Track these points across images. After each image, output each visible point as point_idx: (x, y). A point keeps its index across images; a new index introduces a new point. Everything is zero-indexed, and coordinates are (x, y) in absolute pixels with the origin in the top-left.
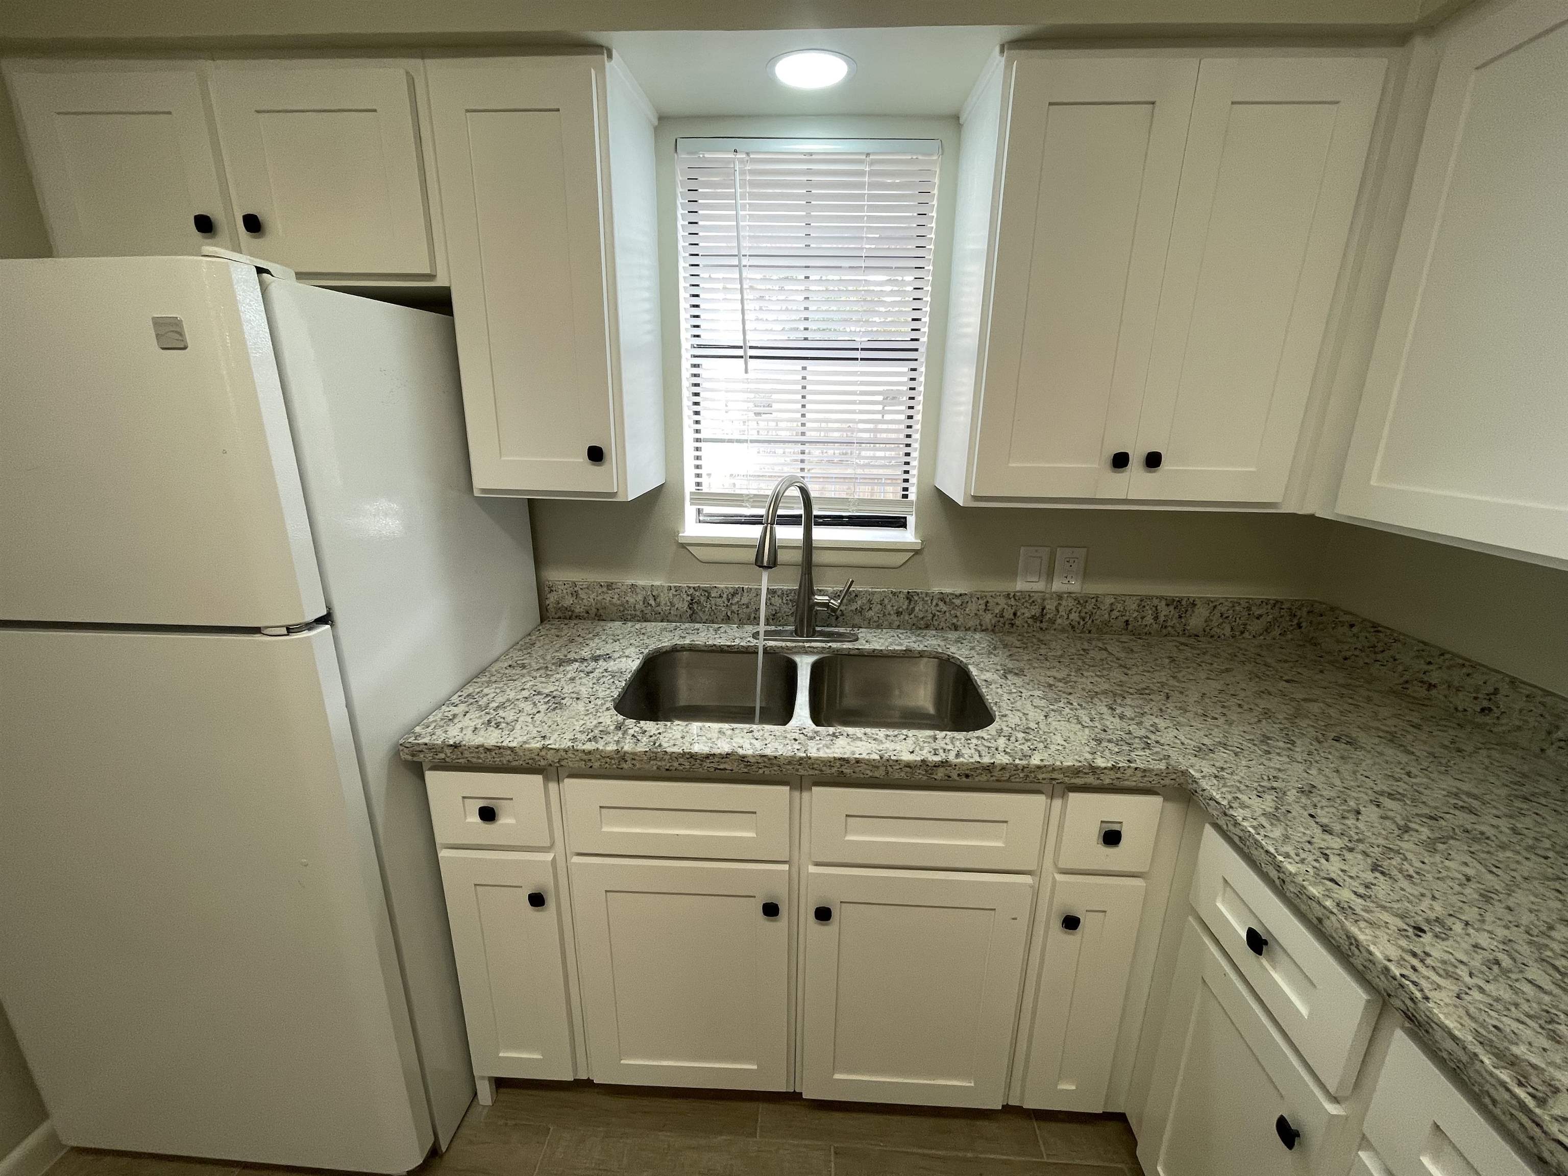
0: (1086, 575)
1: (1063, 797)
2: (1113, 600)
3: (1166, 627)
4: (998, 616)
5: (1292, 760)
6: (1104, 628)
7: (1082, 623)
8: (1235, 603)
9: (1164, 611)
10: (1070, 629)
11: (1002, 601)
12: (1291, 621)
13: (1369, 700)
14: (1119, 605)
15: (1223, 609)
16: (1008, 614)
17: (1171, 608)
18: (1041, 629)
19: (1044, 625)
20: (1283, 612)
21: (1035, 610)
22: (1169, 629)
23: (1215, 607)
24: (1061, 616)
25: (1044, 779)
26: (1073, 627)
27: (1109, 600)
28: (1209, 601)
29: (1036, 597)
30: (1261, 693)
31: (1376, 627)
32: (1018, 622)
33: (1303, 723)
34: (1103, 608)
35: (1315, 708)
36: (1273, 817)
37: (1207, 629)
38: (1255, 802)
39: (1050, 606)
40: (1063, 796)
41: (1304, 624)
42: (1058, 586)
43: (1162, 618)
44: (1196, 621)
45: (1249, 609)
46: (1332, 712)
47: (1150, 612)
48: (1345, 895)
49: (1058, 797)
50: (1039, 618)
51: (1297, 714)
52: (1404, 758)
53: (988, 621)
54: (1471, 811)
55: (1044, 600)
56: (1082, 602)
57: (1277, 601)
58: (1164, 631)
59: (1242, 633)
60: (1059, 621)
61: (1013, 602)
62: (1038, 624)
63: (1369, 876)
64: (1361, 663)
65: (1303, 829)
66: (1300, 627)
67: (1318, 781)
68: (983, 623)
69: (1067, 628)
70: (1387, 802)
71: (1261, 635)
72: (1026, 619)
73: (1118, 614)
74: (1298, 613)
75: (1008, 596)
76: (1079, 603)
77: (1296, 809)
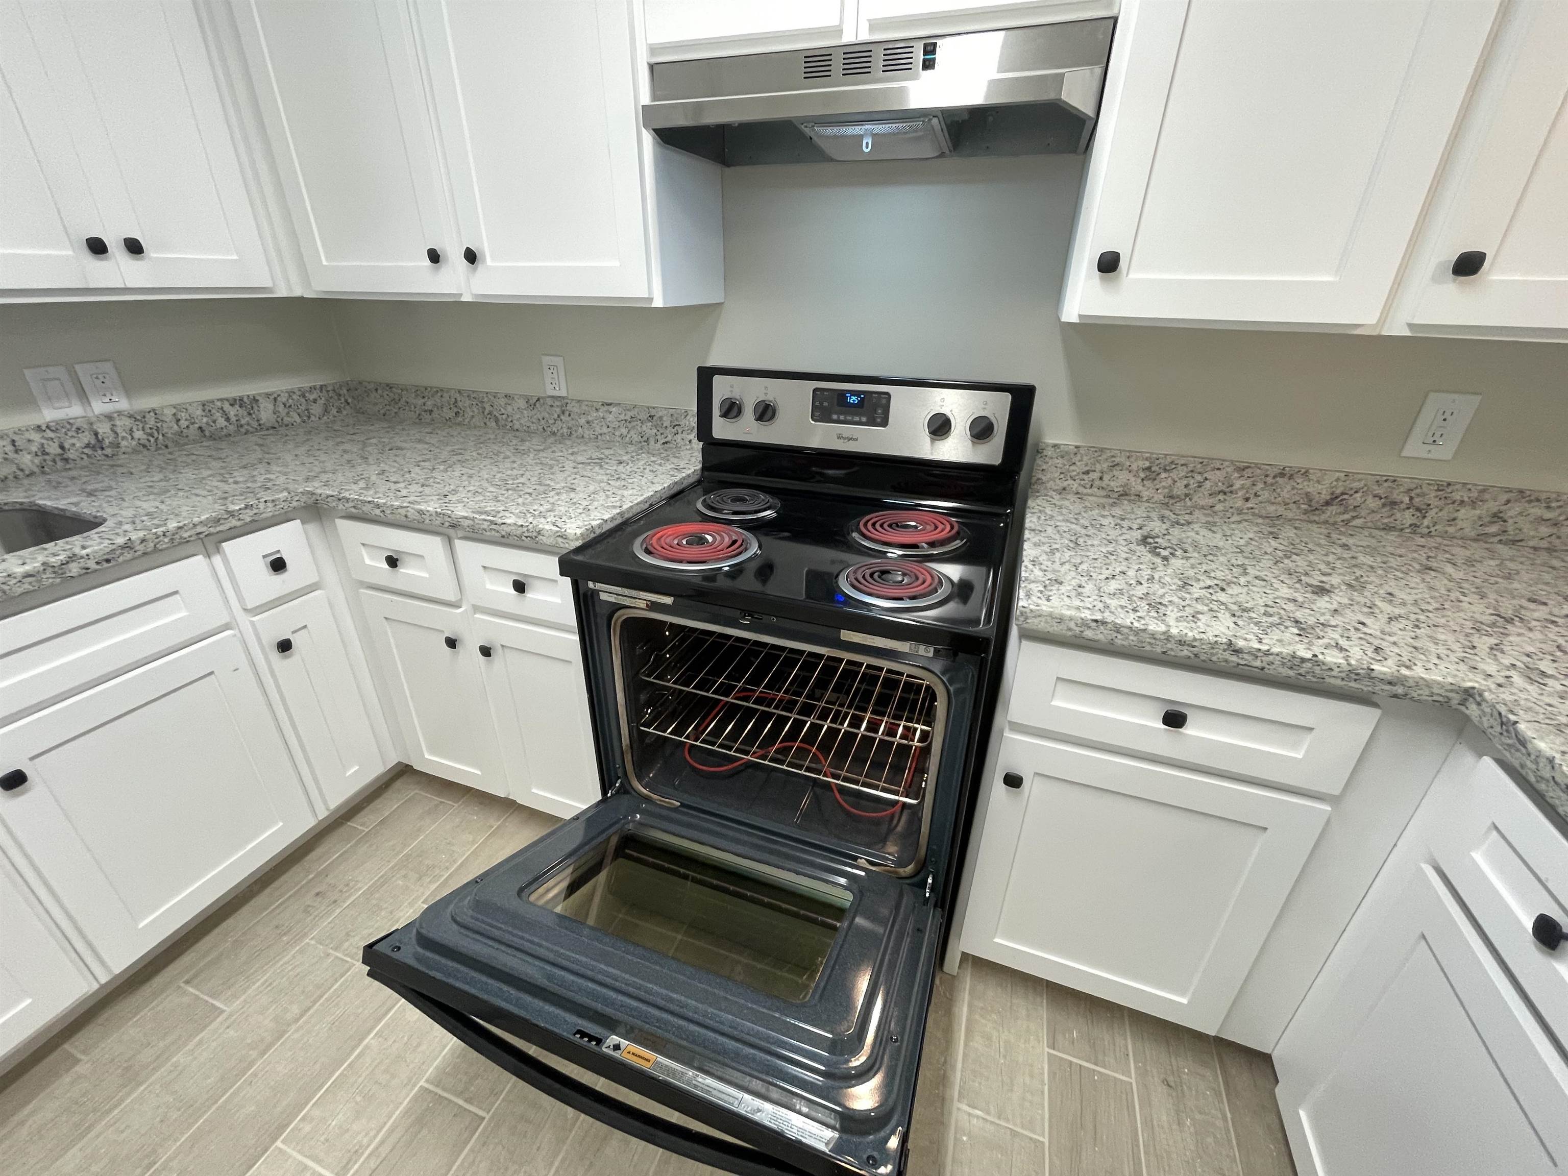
0: (129, 390)
1: (219, 552)
2: (174, 411)
3: (242, 426)
4: (39, 454)
5: (369, 464)
6: (180, 440)
7: (152, 440)
8: (291, 393)
9: (232, 412)
10: (141, 448)
11: (36, 437)
12: (340, 400)
13: (403, 429)
14: (183, 414)
15: (284, 400)
16: (54, 449)
17: (237, 407)
18: (107, 456)
19: (108, 451)
20: (331, 394)
21: (87, 438)
22: (246, 427)
23: (275, 399)
24: (123, 438)
25: (190, 536)
26: (144, 446)
27: (169, 412)
28: (268, 395)
29: (79, 423)
30: (338, 444)
31: (390, 387)
32: (72, 454)
33: (369, 449)
34: (167, 420)
35: (374, 441)
36: (367, 488)
37: (279, 419)
38: (354, 487)
39: (104, 429)
40: (218, 550)
41: (350, 400)
42: (99, 407)
43: (233, 419)
44: (266, 413)
45: (304, 396)
46: (386, 440)
47: (218, 414)
48: (412, 499)
49: (214, 554)
50: (98, 443)
51: (365, 445)
52: (426, 446)
53: (30, 464)
54: (461, 454)
55: (91, 424)
56: (139, 418)
57: (321, 386)
58: (243, 430)
59: (309, 417)
60: (124, 443)
61: (50, 434)
62: (100, 452)
63: (421, 489)
64: (393, 414)
65: (383, 487)
66: (348, 404)
67: (387, 468)
68: (23, 466)
69: (138, 449)
70: (422, 464)
71: (324, 415)
72: (81, 450)
73: (187, 423)
74: (341, 392)
75: (39, 428)
76: (136, 420)
77: (378, 482)
